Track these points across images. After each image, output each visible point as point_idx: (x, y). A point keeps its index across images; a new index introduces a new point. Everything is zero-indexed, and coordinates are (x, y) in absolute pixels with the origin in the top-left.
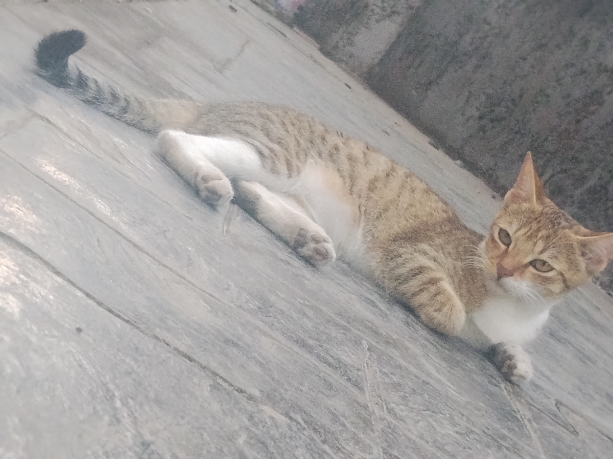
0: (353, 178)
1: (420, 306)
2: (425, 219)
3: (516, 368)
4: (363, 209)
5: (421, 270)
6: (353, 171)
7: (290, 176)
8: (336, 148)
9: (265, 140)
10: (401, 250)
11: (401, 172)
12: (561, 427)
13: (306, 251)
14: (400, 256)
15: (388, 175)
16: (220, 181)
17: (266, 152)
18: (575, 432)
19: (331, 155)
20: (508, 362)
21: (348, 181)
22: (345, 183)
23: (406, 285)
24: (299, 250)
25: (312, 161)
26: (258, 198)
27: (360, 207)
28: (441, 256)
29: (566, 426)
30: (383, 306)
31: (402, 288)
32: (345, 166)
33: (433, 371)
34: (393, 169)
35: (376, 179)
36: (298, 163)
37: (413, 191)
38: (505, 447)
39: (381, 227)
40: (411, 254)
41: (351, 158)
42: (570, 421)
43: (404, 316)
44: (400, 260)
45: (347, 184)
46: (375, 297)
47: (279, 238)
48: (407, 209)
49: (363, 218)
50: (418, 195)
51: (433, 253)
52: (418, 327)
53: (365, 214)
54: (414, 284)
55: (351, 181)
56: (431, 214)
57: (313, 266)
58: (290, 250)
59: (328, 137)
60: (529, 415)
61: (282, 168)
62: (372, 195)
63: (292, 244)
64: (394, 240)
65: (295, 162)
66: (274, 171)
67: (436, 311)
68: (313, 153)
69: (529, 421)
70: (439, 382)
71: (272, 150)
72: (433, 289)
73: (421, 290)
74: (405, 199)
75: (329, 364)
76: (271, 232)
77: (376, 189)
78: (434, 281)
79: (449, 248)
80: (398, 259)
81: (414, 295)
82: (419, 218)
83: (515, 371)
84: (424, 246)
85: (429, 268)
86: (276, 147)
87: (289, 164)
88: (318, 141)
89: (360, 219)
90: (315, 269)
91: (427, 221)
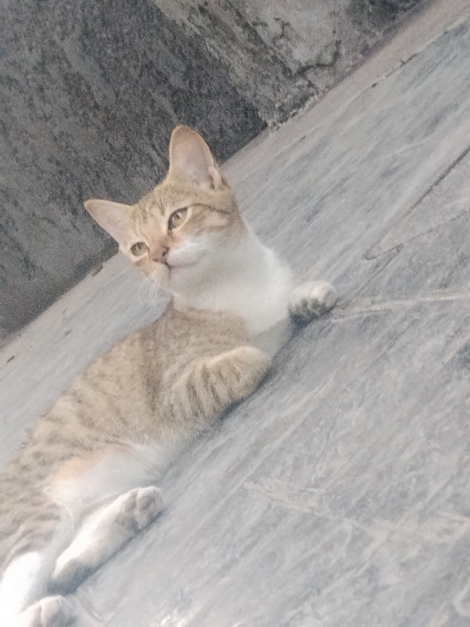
0: (75, 444)
1: (230, 397)
2: (136, 368)
3: (317, 300)
4: (111, 438)
5: (191, 387)
6: (67, 440)
7: (58, 518)
8: (37, 455)
9: (12, 539)
10: (165, 403)
11: (79, 385)
12: (389, 264)
13: (142, 519)
14: (172, 406)
15: (80, 402)
16: (43, 609)
17: (24, 542)
18: (399, 248)
19: (44, 464)
20: (309, 307)
21: (76, 450)
22: (78, 455)
23: (205, 407)
24: (140, 527)
25: (46, 489)
26: (74, 563)
27: (108, 442)
28: (181, 358)
29: (390, 257)
30: (221, 440)
31: (208, 411)
32: (59, 449)
33: (296, 407)
34: (74, 394)
35: (81, 415)
36: (45, 505)
37: (104, 376)
38: (388, 349)
39: (136, 421)
40: (171, 392)
41: (52, 440)
42: (386, 249)
43: (237, 417)
44: (176, 407)
45: (79, 452)
46: (210, 447)
47: (123, 547)
48: (121, 387)
49: (121, 440)
50: (108, 370)
51: (175, 368)
52: (251, 404)
53: (118, 437)
54: (205, 397)
55: (77, 446)
56: (133, 360)
57: (160, 514)
58: (138, 537)
59: (23, 462)
60: (367, 301)
61: (47, 526)
62: (98, 424)
63: (131, 533)
64: (154, 409)
65: (43, 509)
66: (48, 536)
67: (238, 380)
68: (37, 485)
69: (373, 303)
70: (308, 403)
71: (24, 535)
72: (213, 378)
73: (213, 390)
74: (110, 387)
75: (254, 544)
76: (114, 554)
77: (91, 419)
78: (206, 375)
79: (174, 346)
80: (174, 409)
81: (217, 399)
82: (134, 374)
83: (321, 300)
84: (167, 375)
85: (191, 376)
86: (22, 528)
87: (44, 518)
88: (25, 475)
89: (122, 445)
90: (164, 513)
91: (139, 366)
